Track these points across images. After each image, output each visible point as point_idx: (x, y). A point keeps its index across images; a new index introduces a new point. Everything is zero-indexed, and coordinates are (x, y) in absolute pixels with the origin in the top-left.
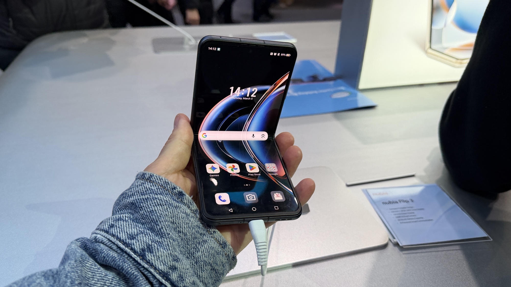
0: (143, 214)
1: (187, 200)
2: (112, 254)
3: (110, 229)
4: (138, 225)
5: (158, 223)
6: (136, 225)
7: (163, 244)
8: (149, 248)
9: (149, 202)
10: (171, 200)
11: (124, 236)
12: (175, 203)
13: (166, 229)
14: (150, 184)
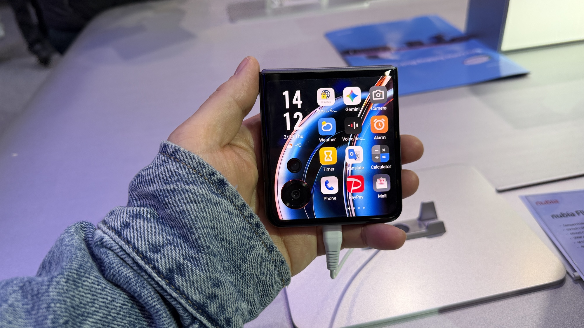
1: (230, 192)
2: (125, 273)
4: (165, 229)
5: (193, 230)
6: (162, 229)
7: (201, 261)
9: (178, 196)
10: (209, 193)
11: (143, 245)
12: (215, 198)
13: (205, 240)
14: (176, 164)
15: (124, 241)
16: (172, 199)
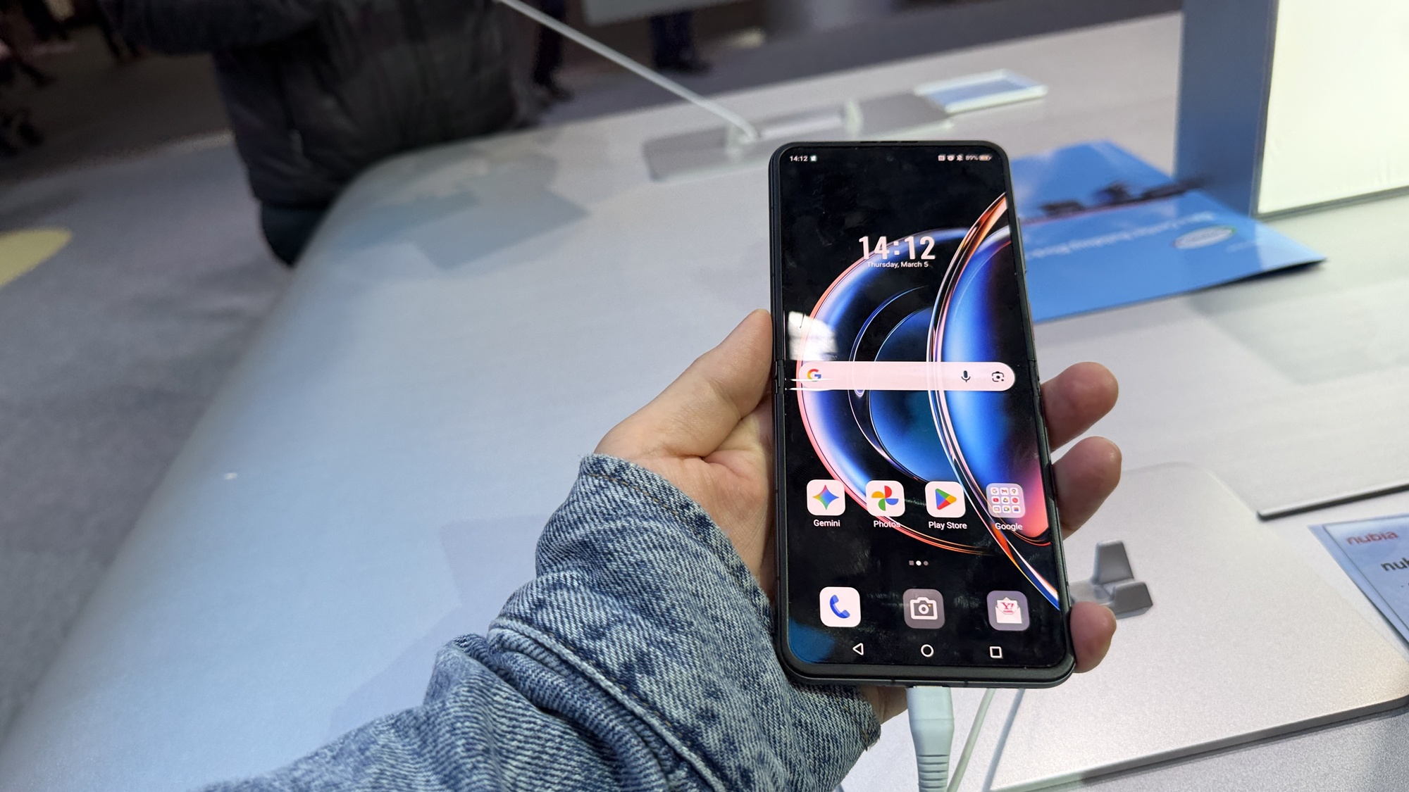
0: (616, 570)
1: (718, 538)
3: (536, 614)
4: (608, 601)
5: (661, 593)
6: (602, 601)
7: (679, 649)
8: (644, 661)
9: (630, 538)
10: (683, 536)
11: (574, 629)
13: (682, 610)
14: (623, 489)
15: (540, 630)
16: (620, 544)
